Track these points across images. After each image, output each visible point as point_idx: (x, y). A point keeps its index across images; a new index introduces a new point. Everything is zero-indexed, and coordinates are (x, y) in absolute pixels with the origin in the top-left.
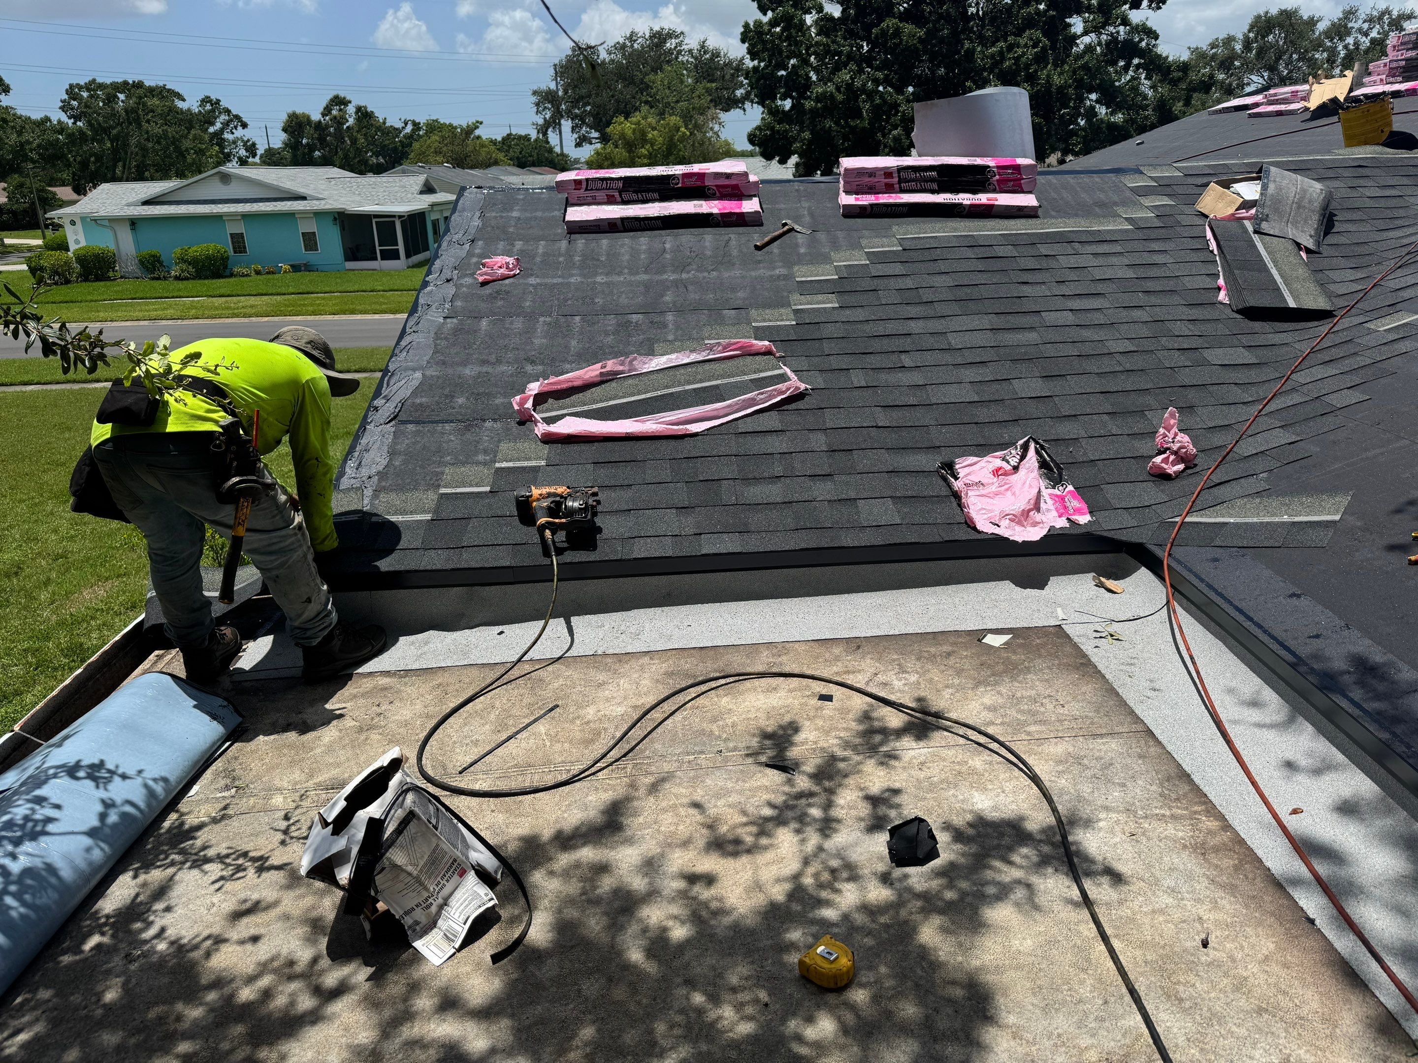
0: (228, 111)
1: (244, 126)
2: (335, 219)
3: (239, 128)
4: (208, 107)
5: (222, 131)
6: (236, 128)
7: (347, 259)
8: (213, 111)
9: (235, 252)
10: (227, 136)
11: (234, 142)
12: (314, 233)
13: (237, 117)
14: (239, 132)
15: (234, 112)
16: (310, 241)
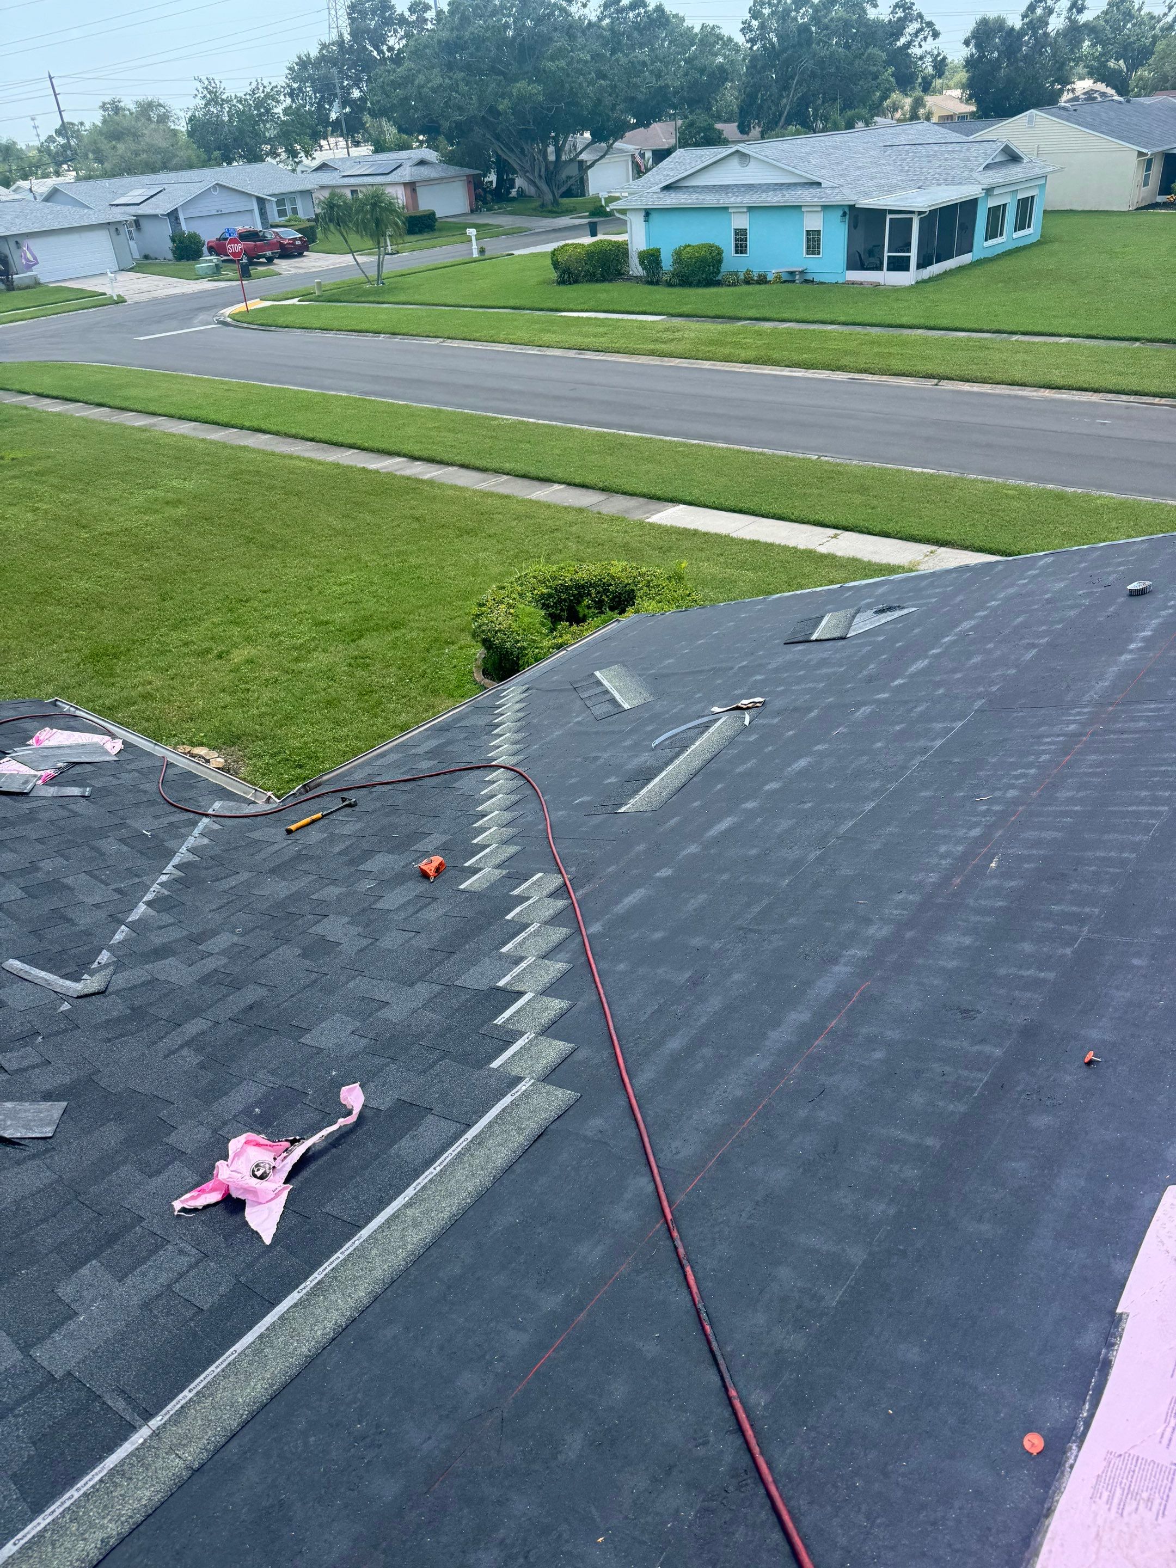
0: (920, 16)
1: (936, 35)
2: (844, 214)
3: (930, 39)
4: (900, 14)
5: (908, 45)
6: (925, 38)
7: (851, 266)
8: (905, 17)
9: (737, 253)
10: (915, 51)
11: (921, 58)
12: (819, 231)
13: (930, 24)
14: (930, 45)
15: (927, 19)
16: (813, 242)
